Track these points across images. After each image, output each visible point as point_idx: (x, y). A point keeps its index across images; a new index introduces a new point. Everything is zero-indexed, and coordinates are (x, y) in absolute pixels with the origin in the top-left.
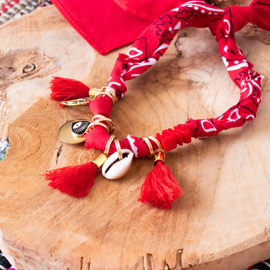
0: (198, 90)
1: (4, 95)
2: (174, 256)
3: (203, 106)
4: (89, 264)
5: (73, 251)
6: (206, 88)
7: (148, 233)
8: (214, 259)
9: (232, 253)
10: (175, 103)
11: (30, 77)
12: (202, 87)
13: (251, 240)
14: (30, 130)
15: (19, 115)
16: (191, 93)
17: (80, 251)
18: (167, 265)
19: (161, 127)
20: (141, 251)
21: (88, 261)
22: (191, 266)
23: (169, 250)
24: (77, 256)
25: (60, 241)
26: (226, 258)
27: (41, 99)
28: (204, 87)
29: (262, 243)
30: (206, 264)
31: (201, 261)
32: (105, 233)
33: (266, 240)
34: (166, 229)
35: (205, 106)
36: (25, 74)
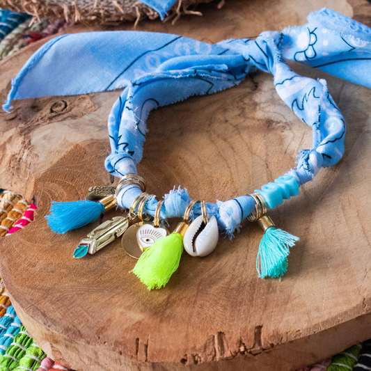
0: (279, 132)
1: (27, 141)
2: (252, 334)
3: (285, 153)
4: (147, 346)
5: (126, 330)
6: (290, 129)
7: (219, 307)
8: (301, 336)
9: (322, 329)
10: (250, 149)
11: (59, 118)
12: (284, 128)
13: (346, 313)
14: (64, 186)
15: (48, 166)
16: (271, 136)
17: (134, 331)
18: (244, 344)
19: (232, 178)
20: (211, 329)
21: (145, 343)
22: (272, 345)
23: (246, 327)
24: (130, 336)
25: (109, 320)
26: (315, 335)
27: (77, 146)
28: (288, 128)
29: (361, 317)
30: (291, 342)
31: (284, 340)
32: (165, 309)
33: (364, 313)
34: (241, 303)
35: (288, 152)
36: (53, 114)
